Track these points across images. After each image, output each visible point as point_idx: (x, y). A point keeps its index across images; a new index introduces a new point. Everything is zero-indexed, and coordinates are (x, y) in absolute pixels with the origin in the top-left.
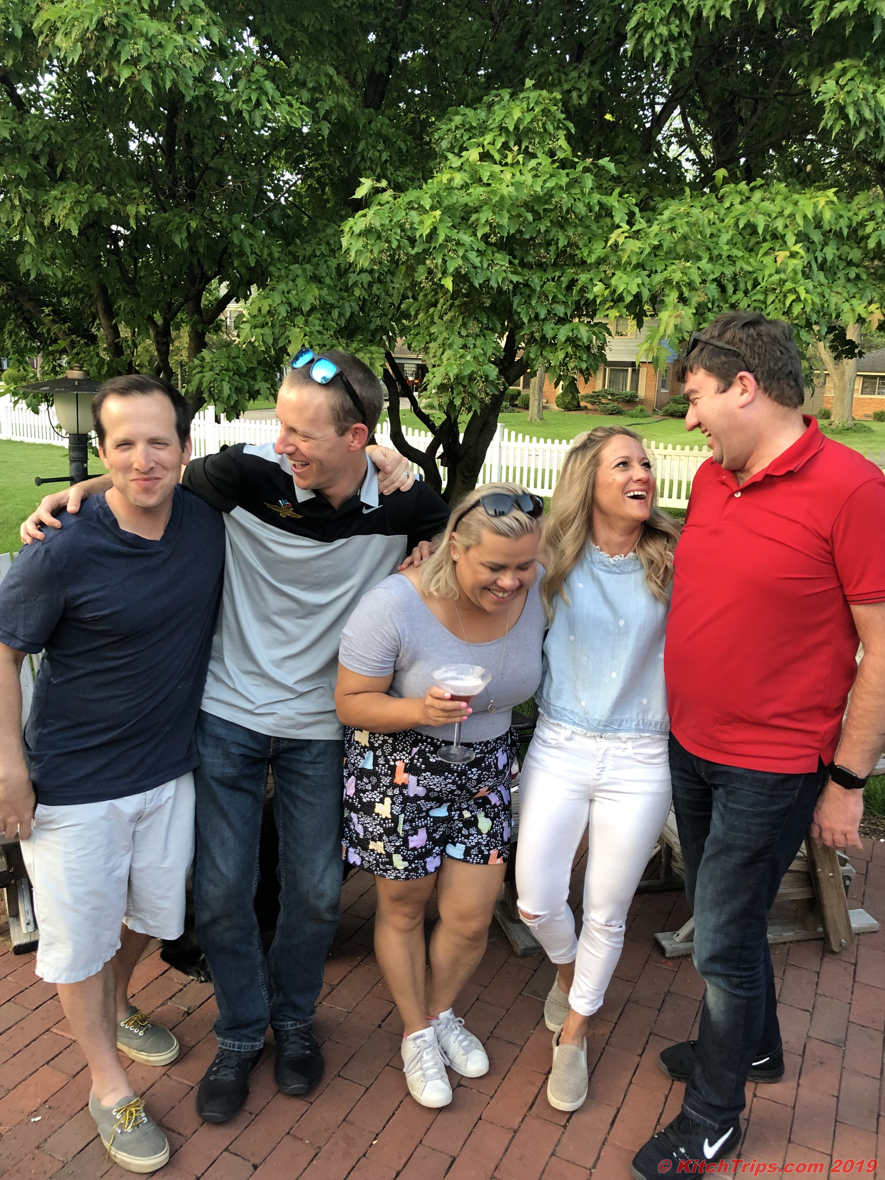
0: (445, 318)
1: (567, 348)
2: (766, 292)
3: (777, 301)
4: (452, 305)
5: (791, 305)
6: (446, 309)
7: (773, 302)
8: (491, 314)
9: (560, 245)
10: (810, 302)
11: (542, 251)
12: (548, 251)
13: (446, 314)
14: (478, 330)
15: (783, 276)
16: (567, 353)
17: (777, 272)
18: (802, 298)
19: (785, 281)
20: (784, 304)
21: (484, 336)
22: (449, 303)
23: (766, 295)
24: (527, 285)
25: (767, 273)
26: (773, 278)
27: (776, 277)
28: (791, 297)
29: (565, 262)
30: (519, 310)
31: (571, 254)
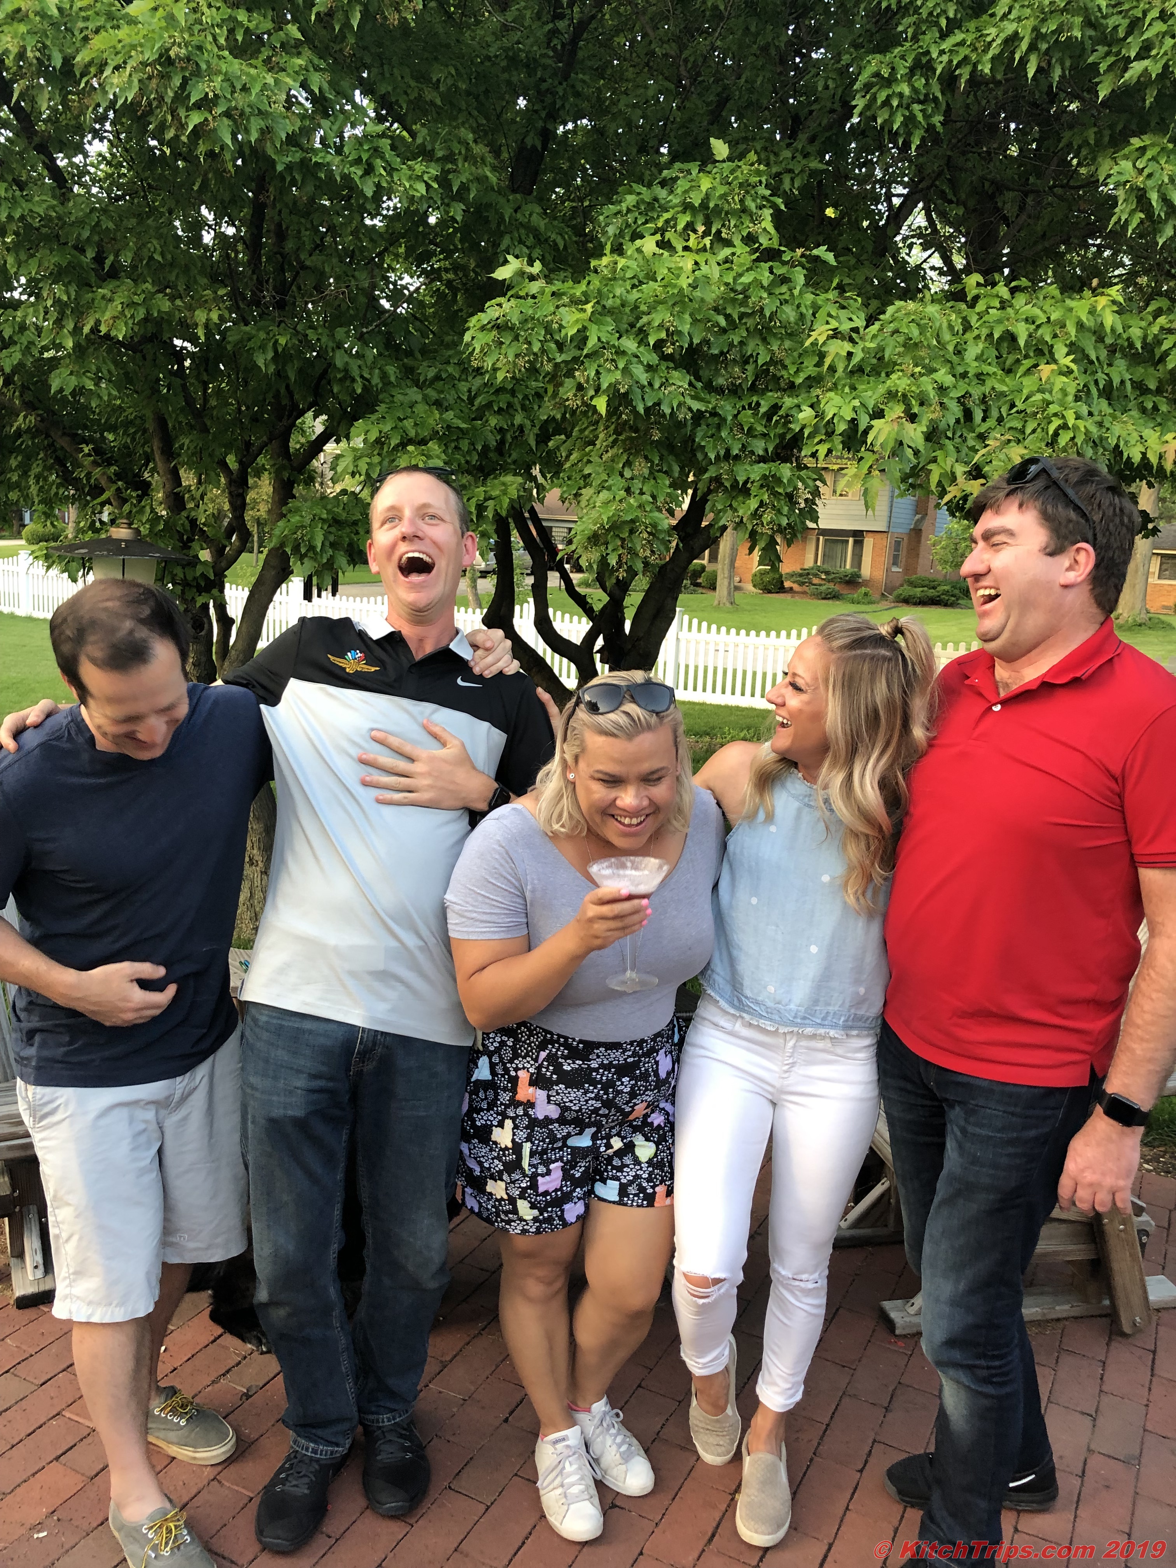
0: (605, 457)
1: (763, 494)
2: (1024, 416)
3: (1037, 430)
4: (615, 442)
5: (1056, 433)
6: (607, 446)
8: (665, 453)
9: (760, 362)
10: (1082, 430)
11: (737, 369)
12: (744, 371)
13: (607, 452)
14: (646, 472)
15: (1047, 396)
16: (762, 501)
18: (1071, 425)
19: (1050, 403)
20: (1048, 432)
21: (654, 478)
22: (611, 439)
23: (1025, 421)
24: (714, 414)
28: (1056, 423)
29: (767, 387)
30: (703, 444)
31: (774, 375)
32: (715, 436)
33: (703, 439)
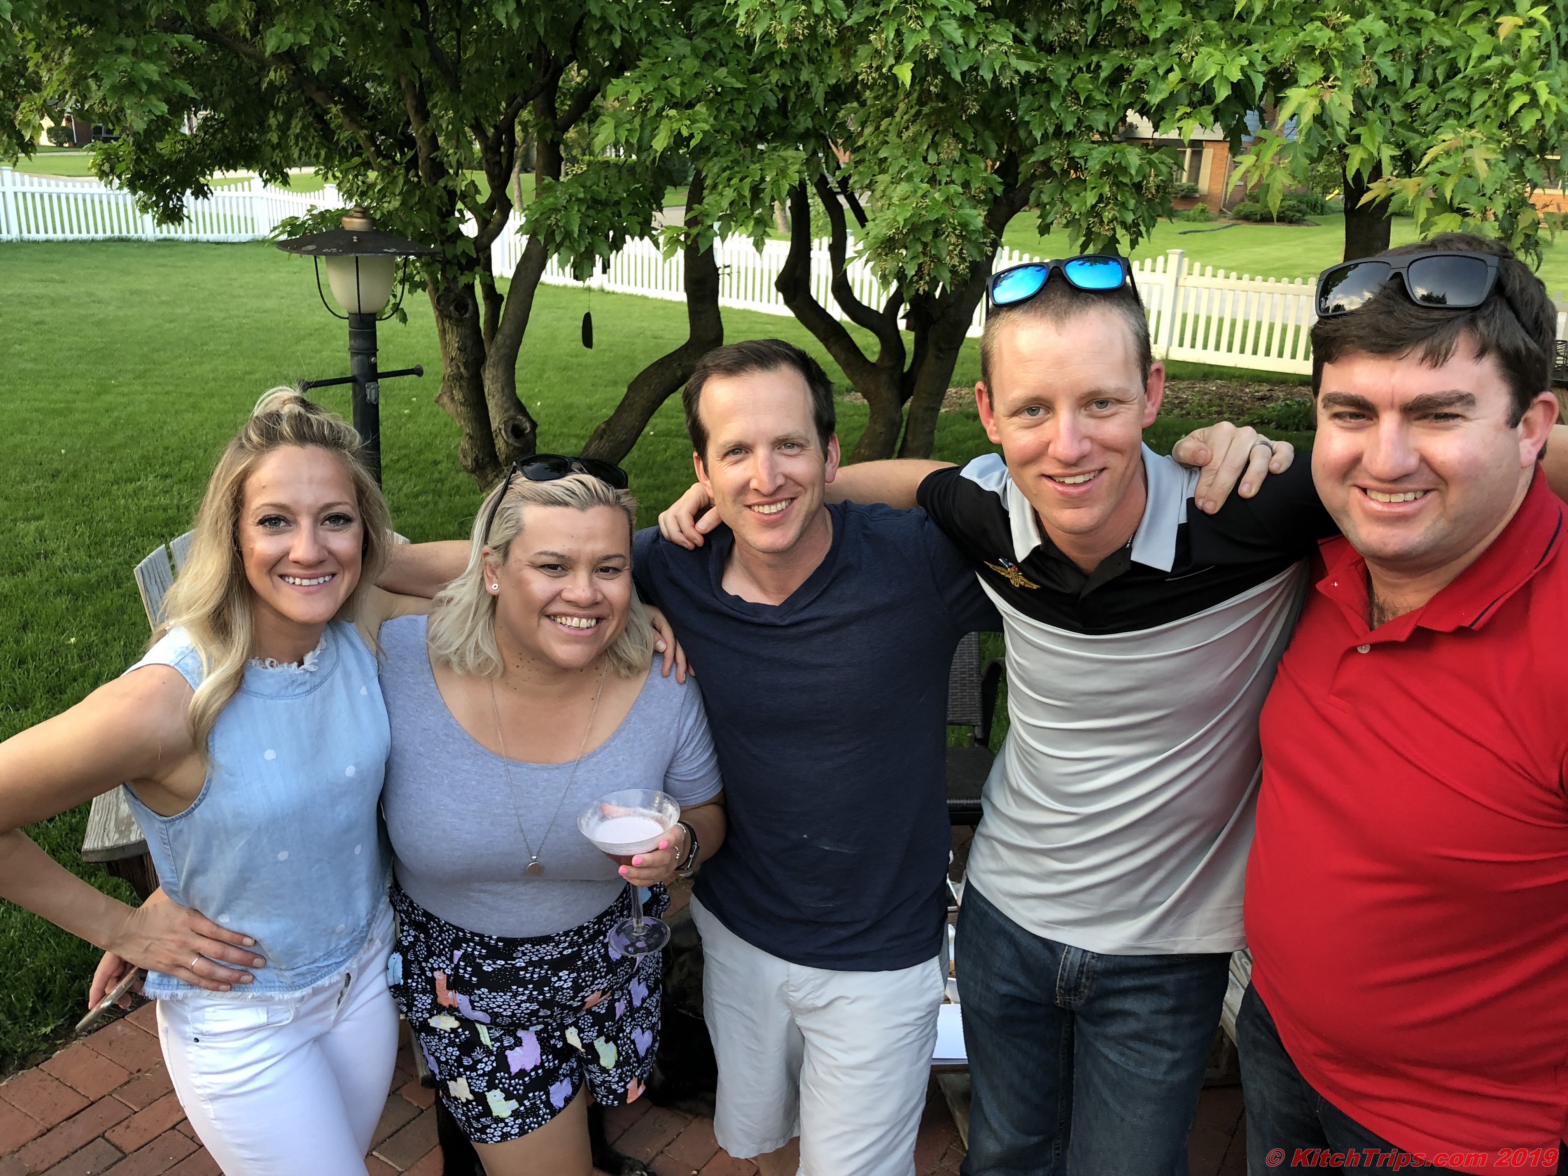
0: (905, 135)
2: (1471, 86)
4: (918, 114)
5: (1519, 111)
6: (908, 121)
7: (1482, 105)
8: (980, 128)
9: (1104, 11)
10: (1554, 109)
11: (1073, 22)
13: (907, 128)
14: (956, 154)
15: (1508, 59)
16: (1101, 195)
17: (1497, 51)
18: (1542, 102)
19: (1510, 70)
20: (1505, 111)
21: (966, 162)
23: (1472, 92)
25: (1475, 54)
26: (1488, 64)
27: (1495, 61)
28: (1521, 99)
29: (1110, 42)
30: (1027, 119)
31: (1122, 27)
32: (1043, 109)
33: (1027, 111)
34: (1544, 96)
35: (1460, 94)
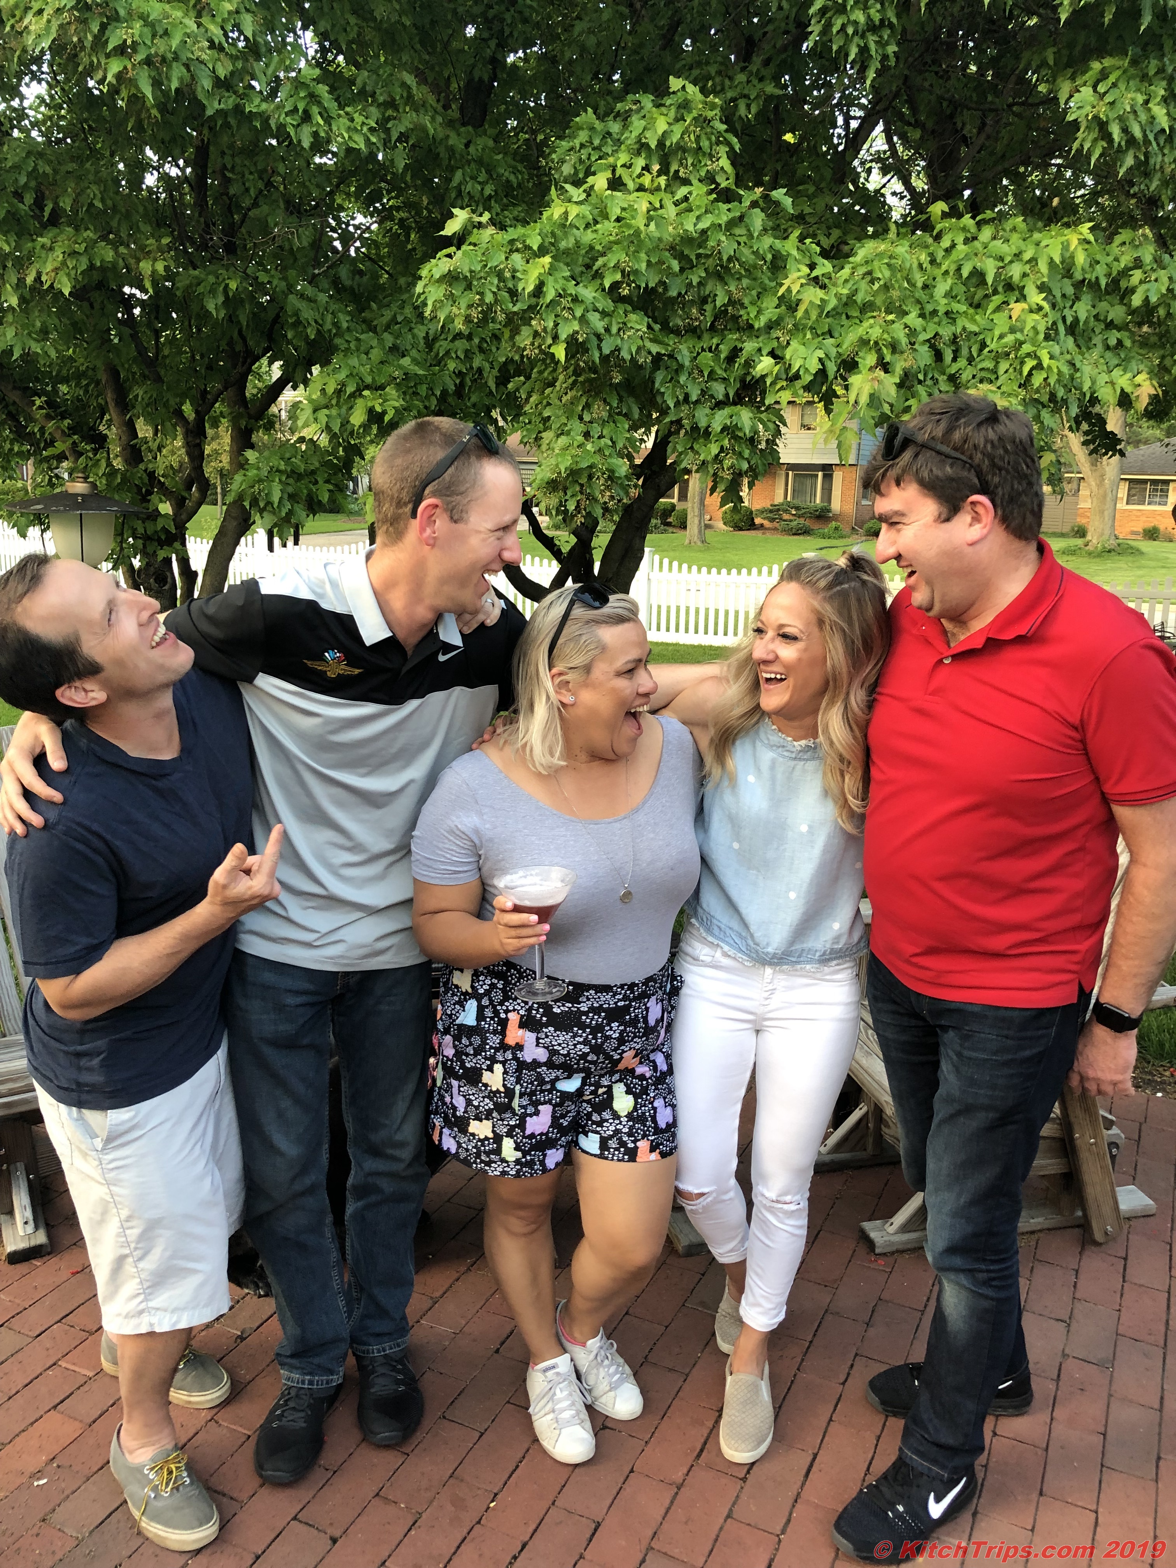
2: (998, 357)
3: (1011, 370)
4: (574, 383)
5: (1030, 374)
6: (566, 388)
7: (1006, 372)
8: (624, 395)
9: (718, 303)
10: (1055, 370)
11: (695, 310)
12: (702, 312)
13: (566, 394)
14: (605, 415)
15: (1019, 336)
17: (1012, 330)
18: (1045, 365)
19: (1021, 343)
20: (1021, 373)
21: (614, 422)
22: (570, 381)
23: (998, 363)
24: (672, 356)
25: (997, 333)
26: (1005, 340)
27: (1010, 339)
28: (1030, 363)
30: (662, 389)
31: (733, 316)
32: (673, 382)
33: (661, 384)
34: (1046, 361)
35: (989, 364)
